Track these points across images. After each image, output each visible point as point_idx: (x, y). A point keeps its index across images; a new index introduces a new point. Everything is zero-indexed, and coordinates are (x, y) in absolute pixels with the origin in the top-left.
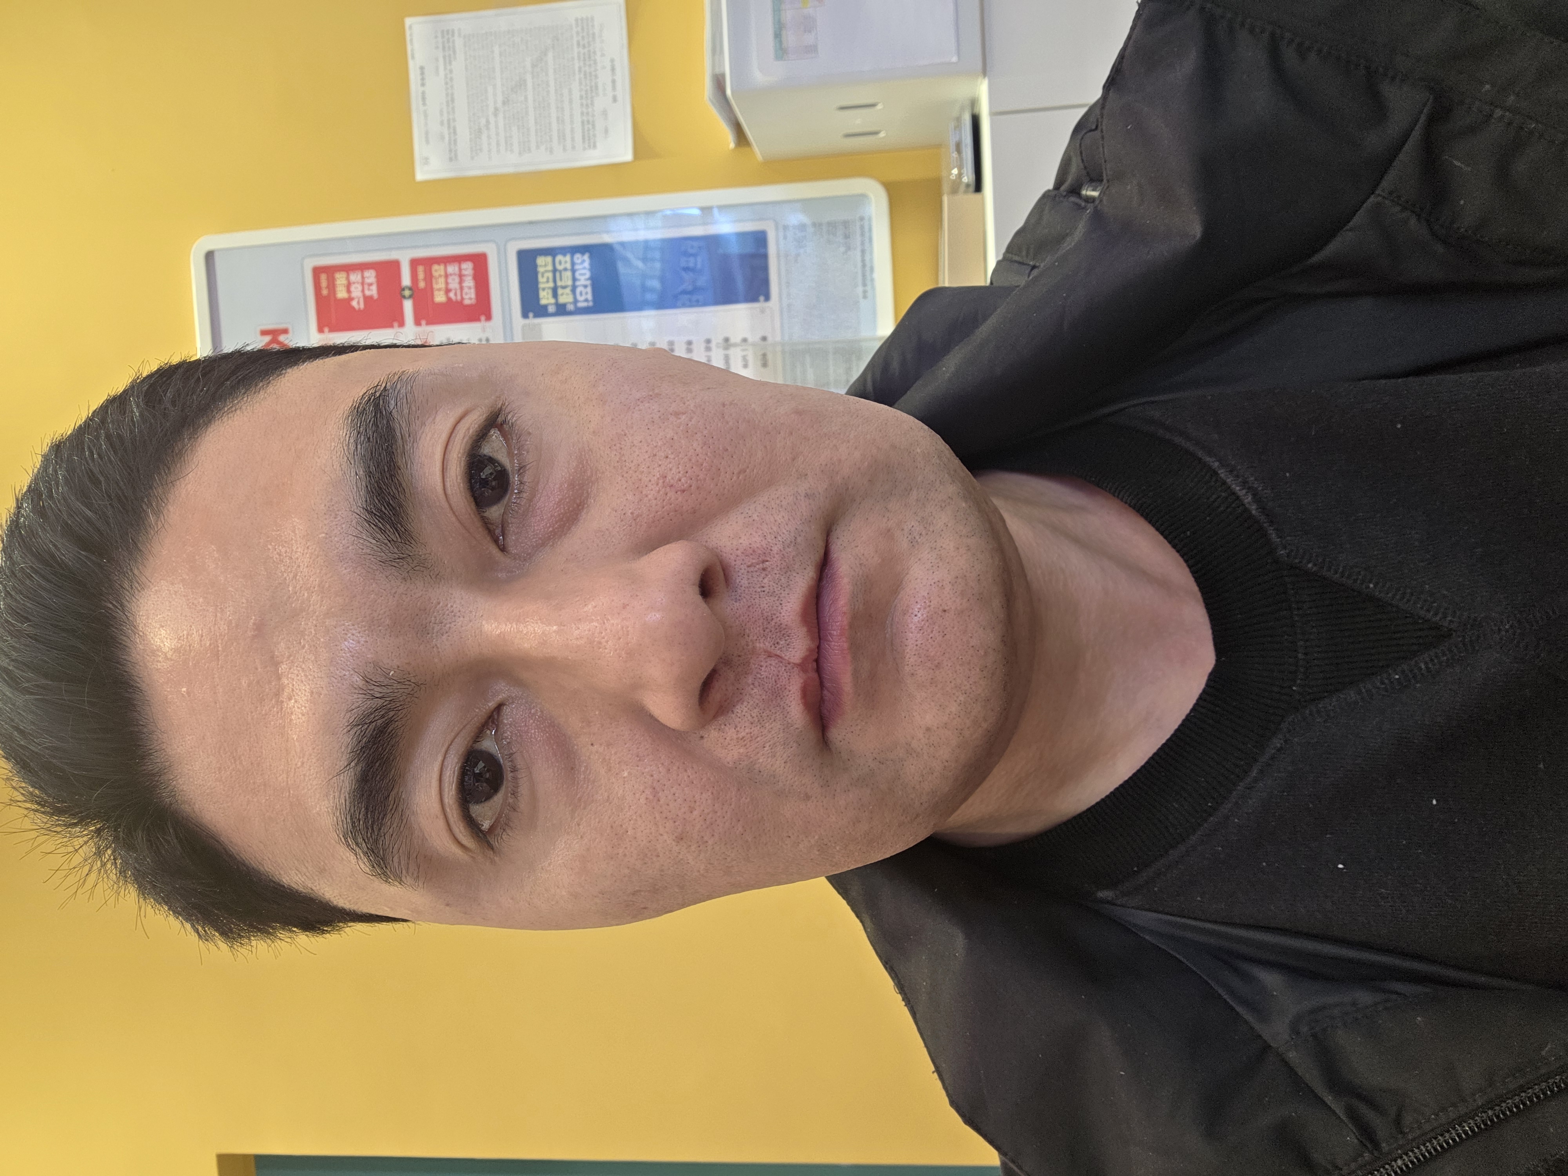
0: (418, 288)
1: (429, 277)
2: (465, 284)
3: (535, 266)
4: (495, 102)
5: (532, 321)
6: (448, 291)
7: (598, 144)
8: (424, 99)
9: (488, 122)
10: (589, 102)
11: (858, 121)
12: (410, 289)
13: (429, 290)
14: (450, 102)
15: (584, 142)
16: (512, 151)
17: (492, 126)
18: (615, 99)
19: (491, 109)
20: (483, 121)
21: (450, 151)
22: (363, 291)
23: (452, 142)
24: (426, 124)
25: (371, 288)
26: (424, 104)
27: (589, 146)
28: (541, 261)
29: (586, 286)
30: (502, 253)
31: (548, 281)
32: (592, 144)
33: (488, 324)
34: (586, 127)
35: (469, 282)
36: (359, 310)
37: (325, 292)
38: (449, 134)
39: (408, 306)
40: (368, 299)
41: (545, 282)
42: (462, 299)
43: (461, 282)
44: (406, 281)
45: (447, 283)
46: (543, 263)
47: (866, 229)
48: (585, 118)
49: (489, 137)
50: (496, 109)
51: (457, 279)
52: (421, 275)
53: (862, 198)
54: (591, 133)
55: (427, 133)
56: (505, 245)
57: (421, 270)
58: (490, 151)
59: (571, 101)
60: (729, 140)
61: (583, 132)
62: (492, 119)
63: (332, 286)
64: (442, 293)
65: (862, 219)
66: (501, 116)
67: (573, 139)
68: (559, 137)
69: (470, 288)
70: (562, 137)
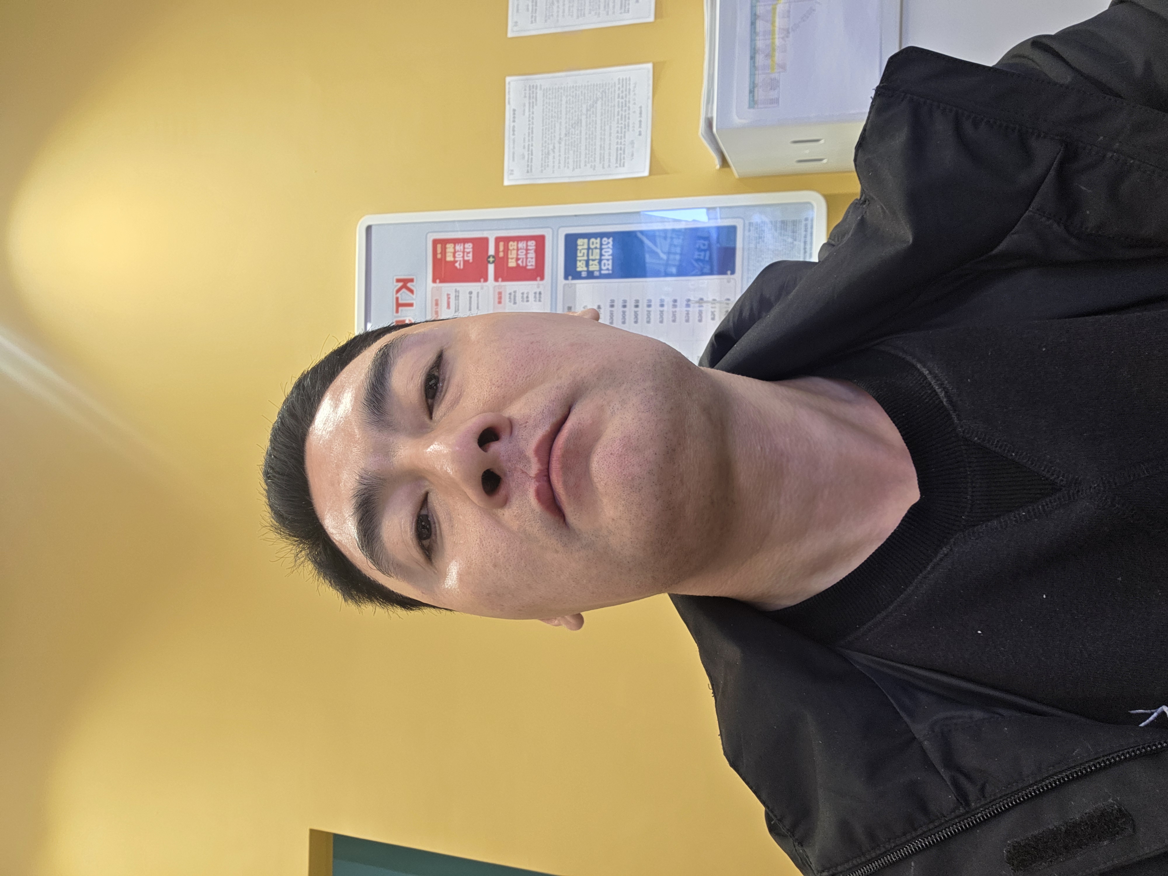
0: (498, 257)
1: (506, 250)
2: (529, 256)
3: (576, 245)
4: (560, 134)
5: (570, 281)
6: (517, 259)
7: (626, 164)
8: (514, 131)
9: (554, 147)
10: (623, 135)
11: (807, 151)
12: (493, 257)
13: (506, 258)
14: (531, 133)
15: (617, 162)
16: (568, 167)
17: (557, 150)
18: (640, 134)
19: (557, 139)
20: (551, 147)
21: (528, 166)
22: (463, 257)
23: (530, 160)
24: (514, 148)
25: (469, 255)
26: (514, 134)
27: (620, 166)
28: (580, 242)
29: (608, 260)
30: (555, 236)
31: (583, 256)
32: (622, 165)
33: (541, 282)
34: (619, 152)
35: (532, 255)
36: (460, 269)
37: (439, 256)
38: (528, 154)
39: (491, 268)
40: (466, 262)
41: (581, 256)
42: (527, 265)
43: (527, 254)
44: (491, 251)
45: (517, 255)
46: (582, 243)
47: (809, 226)
48: (619, 146)
49: (554, 158)
50: (560, 139)
51: (524, 252)
52: (501, 248)
53: (807, 205)
54: (622, 156)
55: (514, 153)
56: (558, 231)
57: (501, 244)
58: (554, 167)
59: (610, 135)
60: (717, 163)
61: (617, 155)
62: (557, 145)
63: (444, 252)
64: (514, 260)
65: (806, 219)
66: (563, 143)
67: (609, 161)
68: (600, 159)
69: (532, 258)
70: (602, 158)
